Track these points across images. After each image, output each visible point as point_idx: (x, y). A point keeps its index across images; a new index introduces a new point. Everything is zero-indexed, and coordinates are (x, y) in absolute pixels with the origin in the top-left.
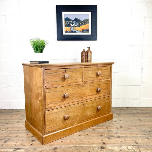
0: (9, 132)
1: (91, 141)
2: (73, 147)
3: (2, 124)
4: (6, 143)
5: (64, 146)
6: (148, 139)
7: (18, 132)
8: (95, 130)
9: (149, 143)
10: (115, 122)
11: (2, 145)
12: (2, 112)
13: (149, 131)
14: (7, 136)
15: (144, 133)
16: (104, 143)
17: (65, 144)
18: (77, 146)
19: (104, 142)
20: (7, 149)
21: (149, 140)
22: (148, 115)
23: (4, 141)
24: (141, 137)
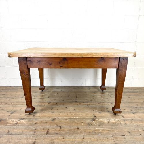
0: (15, 105)
1: (84, 115)
2: (69, 119)
3: (9, 99)
4: (12, 115)
5: (61, 118)
6: (134, 113)
7: (22, 105)
8: (89, 105)
9: (134, 117)
10: (107, 99)
11: (9, 116)
12: (8, 89)
13: (136, 108)
14: (13, 109)
15: (131, 109)
16: (95, 117)
17: (62, 117)
18: (72, 118)
19: (95, 115)
20: (13, 119)
21: (135, 115)
22: (137, 94)
23: (11, 113)
24: (128, 112)
